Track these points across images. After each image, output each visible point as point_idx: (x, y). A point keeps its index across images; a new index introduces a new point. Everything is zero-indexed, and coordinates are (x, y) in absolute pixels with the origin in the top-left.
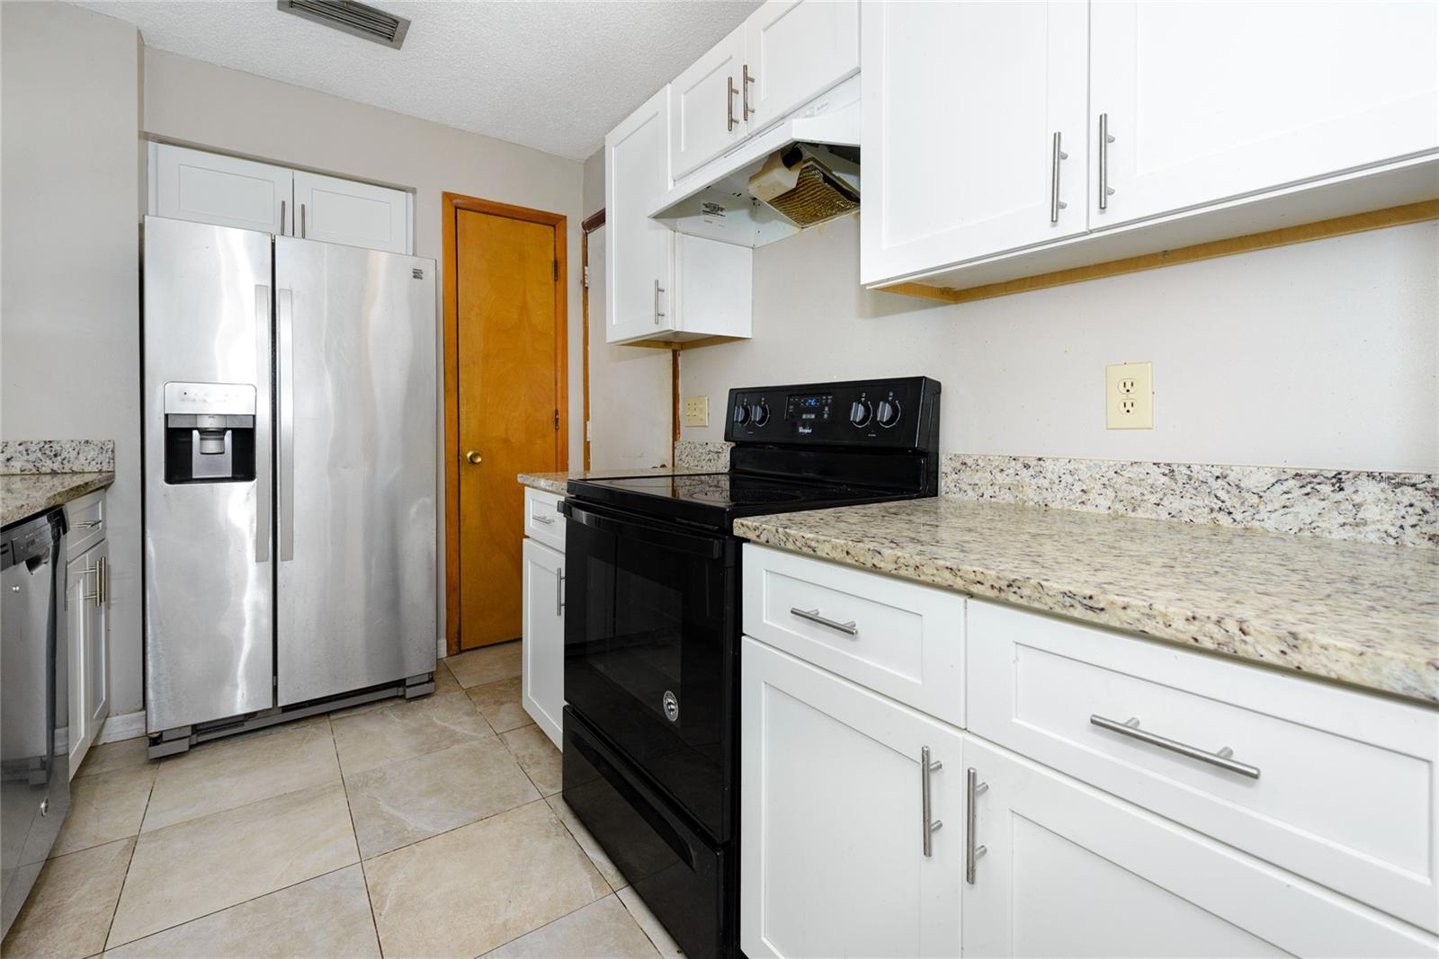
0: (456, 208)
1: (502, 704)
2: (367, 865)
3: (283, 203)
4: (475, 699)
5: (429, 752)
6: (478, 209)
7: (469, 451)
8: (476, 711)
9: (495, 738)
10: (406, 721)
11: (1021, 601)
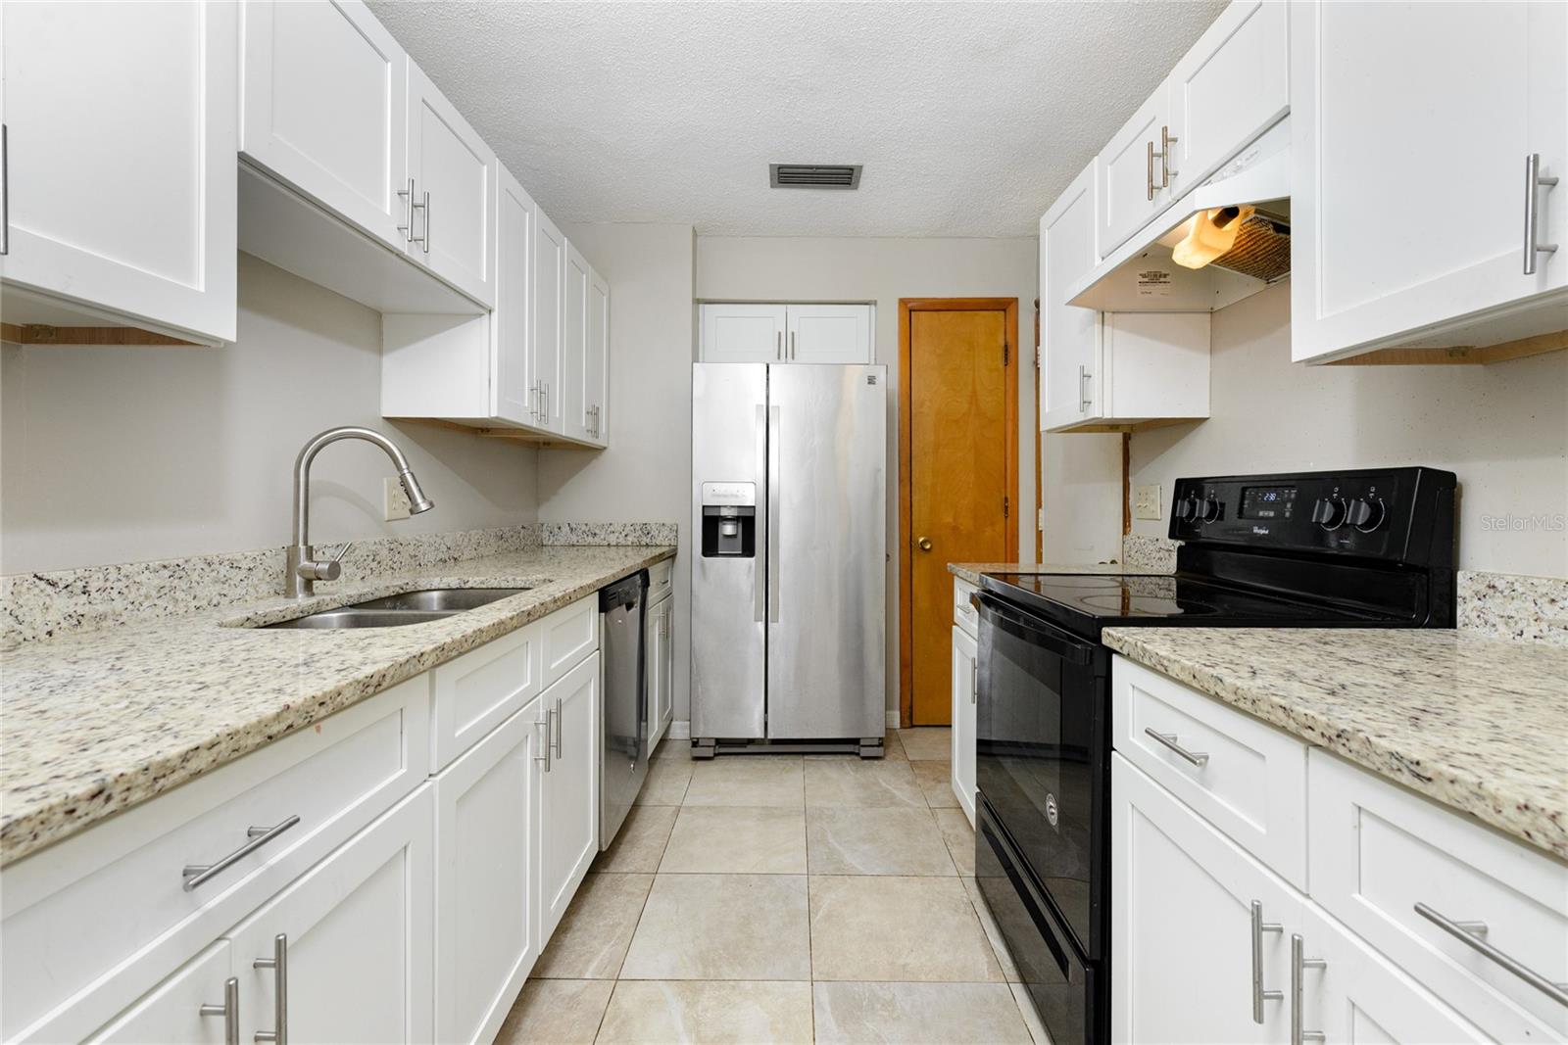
0: (910, 311)
1: (940, 782)
2: (811, 878)
3: (780, 334)
4: (916, 772)
5: (872, 806)
6: (932, 308)
7: (920, 536)
8: (916, 783)
9: (928, 810)
10: (858, 776)
11: (1349, 755)
